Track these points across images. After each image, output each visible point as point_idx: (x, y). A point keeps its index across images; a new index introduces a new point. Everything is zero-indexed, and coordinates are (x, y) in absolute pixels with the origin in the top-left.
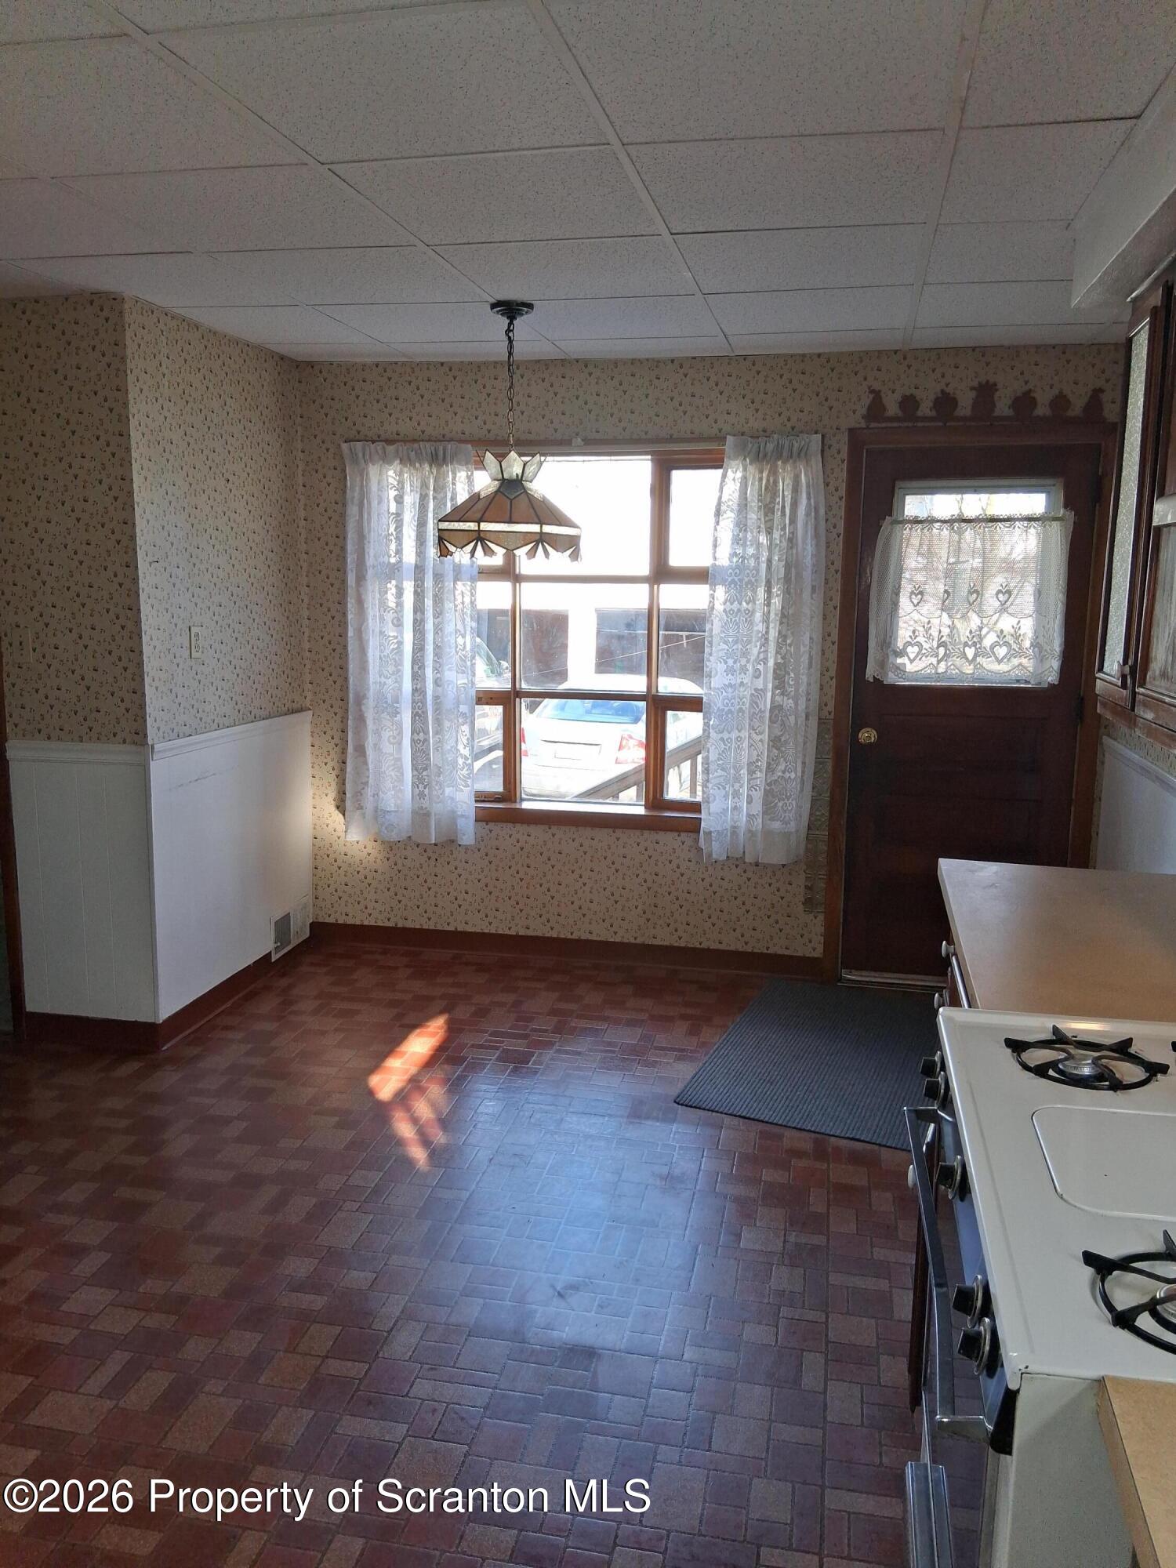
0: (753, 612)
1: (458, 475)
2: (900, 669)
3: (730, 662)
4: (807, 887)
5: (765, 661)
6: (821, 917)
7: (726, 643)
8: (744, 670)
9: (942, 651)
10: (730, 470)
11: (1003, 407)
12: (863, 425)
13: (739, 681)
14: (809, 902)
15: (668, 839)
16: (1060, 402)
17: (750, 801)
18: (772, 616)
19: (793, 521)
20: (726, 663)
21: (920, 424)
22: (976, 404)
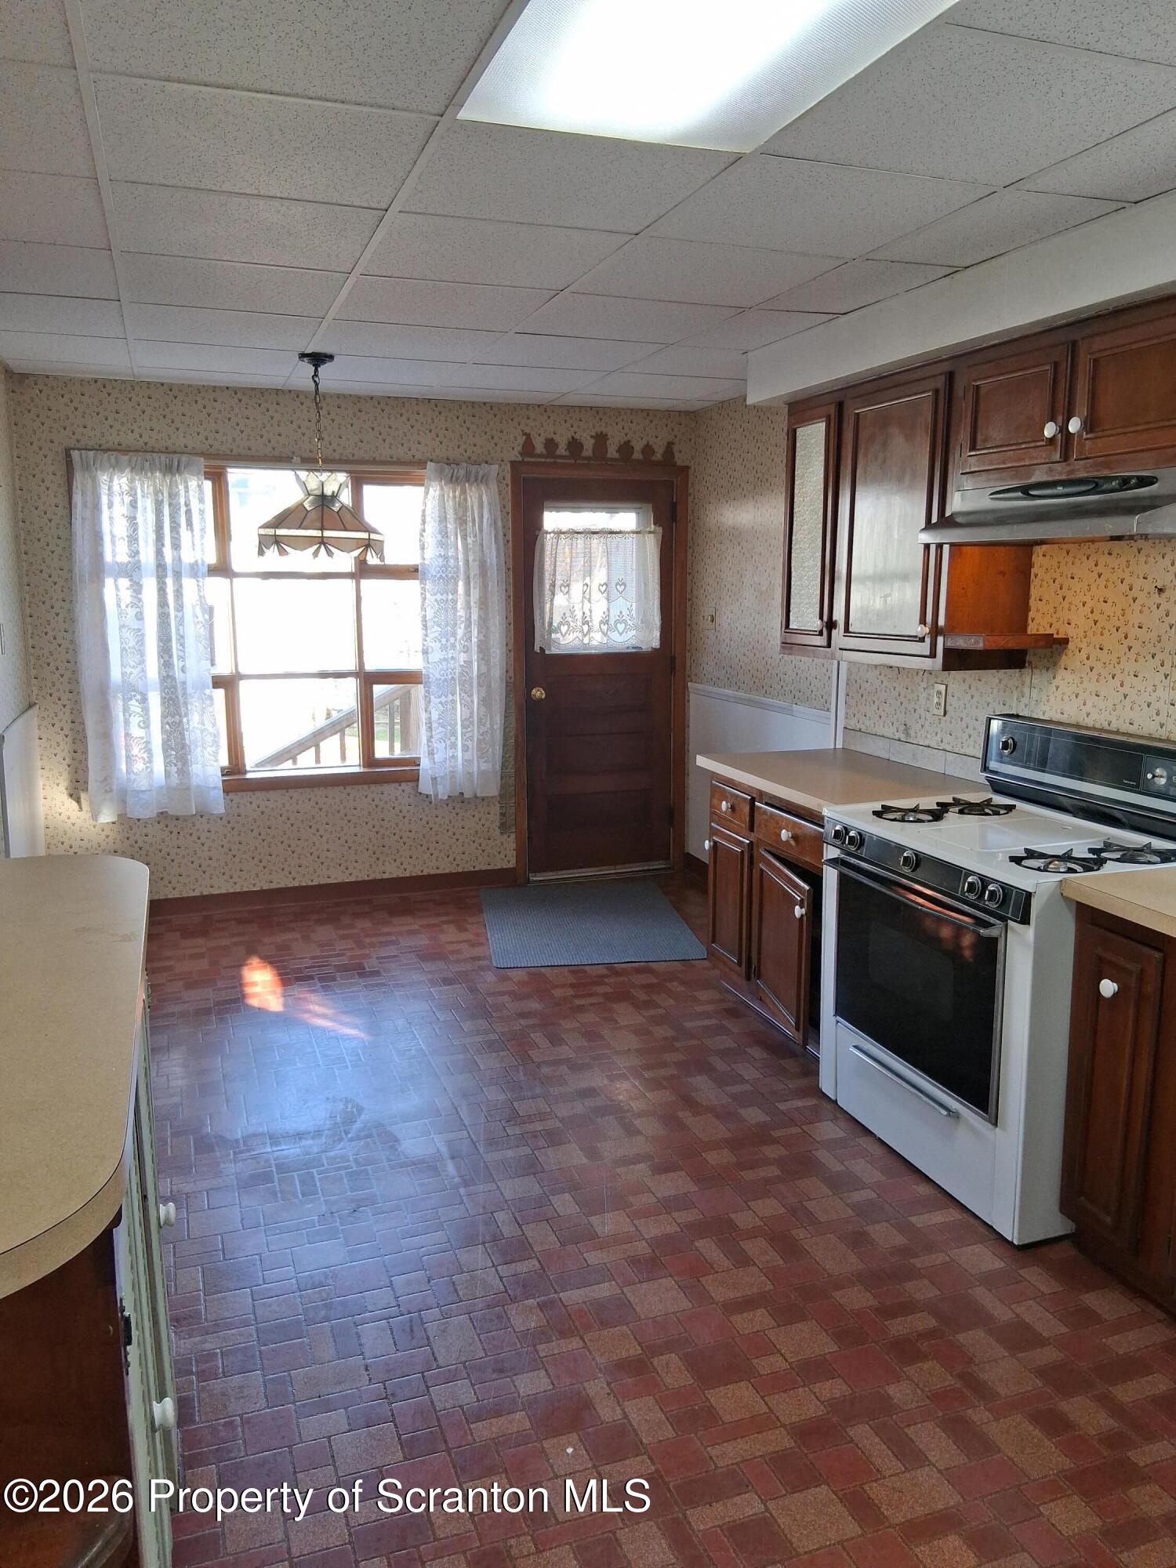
0: (455, 602)
1: (190, 484)
2: (556, 642)
3: (444, 641)
4: (501, 814)
5: (470, 639)
6: (513, 836)
7: (439, 626)
8: (453, 646)
9: (586, 628)
10: (431, 489)
11: (612, 452)
12: (520, 459)
13: (450, 656)
14: (503, 827)
15: (390, 789)
16: (648, 449)
17: (465, 749)
18: (472, 604)
19: (481, 530)
20: (440, 641)
21: (559, 461)
22: (595, 447)
